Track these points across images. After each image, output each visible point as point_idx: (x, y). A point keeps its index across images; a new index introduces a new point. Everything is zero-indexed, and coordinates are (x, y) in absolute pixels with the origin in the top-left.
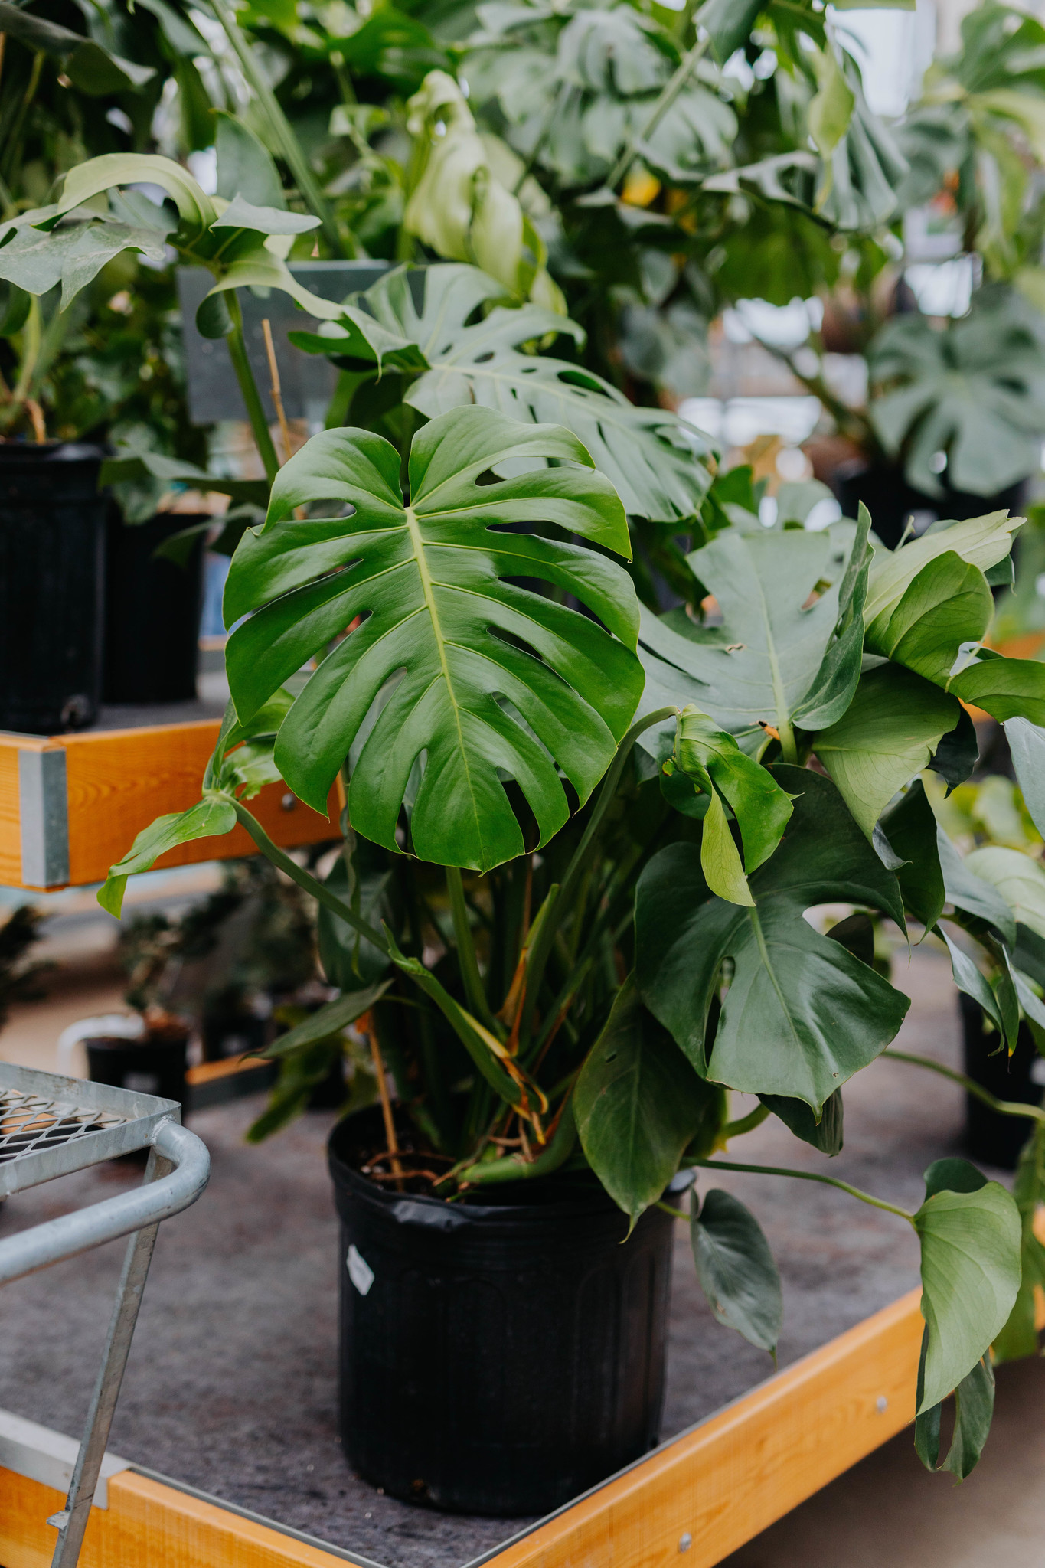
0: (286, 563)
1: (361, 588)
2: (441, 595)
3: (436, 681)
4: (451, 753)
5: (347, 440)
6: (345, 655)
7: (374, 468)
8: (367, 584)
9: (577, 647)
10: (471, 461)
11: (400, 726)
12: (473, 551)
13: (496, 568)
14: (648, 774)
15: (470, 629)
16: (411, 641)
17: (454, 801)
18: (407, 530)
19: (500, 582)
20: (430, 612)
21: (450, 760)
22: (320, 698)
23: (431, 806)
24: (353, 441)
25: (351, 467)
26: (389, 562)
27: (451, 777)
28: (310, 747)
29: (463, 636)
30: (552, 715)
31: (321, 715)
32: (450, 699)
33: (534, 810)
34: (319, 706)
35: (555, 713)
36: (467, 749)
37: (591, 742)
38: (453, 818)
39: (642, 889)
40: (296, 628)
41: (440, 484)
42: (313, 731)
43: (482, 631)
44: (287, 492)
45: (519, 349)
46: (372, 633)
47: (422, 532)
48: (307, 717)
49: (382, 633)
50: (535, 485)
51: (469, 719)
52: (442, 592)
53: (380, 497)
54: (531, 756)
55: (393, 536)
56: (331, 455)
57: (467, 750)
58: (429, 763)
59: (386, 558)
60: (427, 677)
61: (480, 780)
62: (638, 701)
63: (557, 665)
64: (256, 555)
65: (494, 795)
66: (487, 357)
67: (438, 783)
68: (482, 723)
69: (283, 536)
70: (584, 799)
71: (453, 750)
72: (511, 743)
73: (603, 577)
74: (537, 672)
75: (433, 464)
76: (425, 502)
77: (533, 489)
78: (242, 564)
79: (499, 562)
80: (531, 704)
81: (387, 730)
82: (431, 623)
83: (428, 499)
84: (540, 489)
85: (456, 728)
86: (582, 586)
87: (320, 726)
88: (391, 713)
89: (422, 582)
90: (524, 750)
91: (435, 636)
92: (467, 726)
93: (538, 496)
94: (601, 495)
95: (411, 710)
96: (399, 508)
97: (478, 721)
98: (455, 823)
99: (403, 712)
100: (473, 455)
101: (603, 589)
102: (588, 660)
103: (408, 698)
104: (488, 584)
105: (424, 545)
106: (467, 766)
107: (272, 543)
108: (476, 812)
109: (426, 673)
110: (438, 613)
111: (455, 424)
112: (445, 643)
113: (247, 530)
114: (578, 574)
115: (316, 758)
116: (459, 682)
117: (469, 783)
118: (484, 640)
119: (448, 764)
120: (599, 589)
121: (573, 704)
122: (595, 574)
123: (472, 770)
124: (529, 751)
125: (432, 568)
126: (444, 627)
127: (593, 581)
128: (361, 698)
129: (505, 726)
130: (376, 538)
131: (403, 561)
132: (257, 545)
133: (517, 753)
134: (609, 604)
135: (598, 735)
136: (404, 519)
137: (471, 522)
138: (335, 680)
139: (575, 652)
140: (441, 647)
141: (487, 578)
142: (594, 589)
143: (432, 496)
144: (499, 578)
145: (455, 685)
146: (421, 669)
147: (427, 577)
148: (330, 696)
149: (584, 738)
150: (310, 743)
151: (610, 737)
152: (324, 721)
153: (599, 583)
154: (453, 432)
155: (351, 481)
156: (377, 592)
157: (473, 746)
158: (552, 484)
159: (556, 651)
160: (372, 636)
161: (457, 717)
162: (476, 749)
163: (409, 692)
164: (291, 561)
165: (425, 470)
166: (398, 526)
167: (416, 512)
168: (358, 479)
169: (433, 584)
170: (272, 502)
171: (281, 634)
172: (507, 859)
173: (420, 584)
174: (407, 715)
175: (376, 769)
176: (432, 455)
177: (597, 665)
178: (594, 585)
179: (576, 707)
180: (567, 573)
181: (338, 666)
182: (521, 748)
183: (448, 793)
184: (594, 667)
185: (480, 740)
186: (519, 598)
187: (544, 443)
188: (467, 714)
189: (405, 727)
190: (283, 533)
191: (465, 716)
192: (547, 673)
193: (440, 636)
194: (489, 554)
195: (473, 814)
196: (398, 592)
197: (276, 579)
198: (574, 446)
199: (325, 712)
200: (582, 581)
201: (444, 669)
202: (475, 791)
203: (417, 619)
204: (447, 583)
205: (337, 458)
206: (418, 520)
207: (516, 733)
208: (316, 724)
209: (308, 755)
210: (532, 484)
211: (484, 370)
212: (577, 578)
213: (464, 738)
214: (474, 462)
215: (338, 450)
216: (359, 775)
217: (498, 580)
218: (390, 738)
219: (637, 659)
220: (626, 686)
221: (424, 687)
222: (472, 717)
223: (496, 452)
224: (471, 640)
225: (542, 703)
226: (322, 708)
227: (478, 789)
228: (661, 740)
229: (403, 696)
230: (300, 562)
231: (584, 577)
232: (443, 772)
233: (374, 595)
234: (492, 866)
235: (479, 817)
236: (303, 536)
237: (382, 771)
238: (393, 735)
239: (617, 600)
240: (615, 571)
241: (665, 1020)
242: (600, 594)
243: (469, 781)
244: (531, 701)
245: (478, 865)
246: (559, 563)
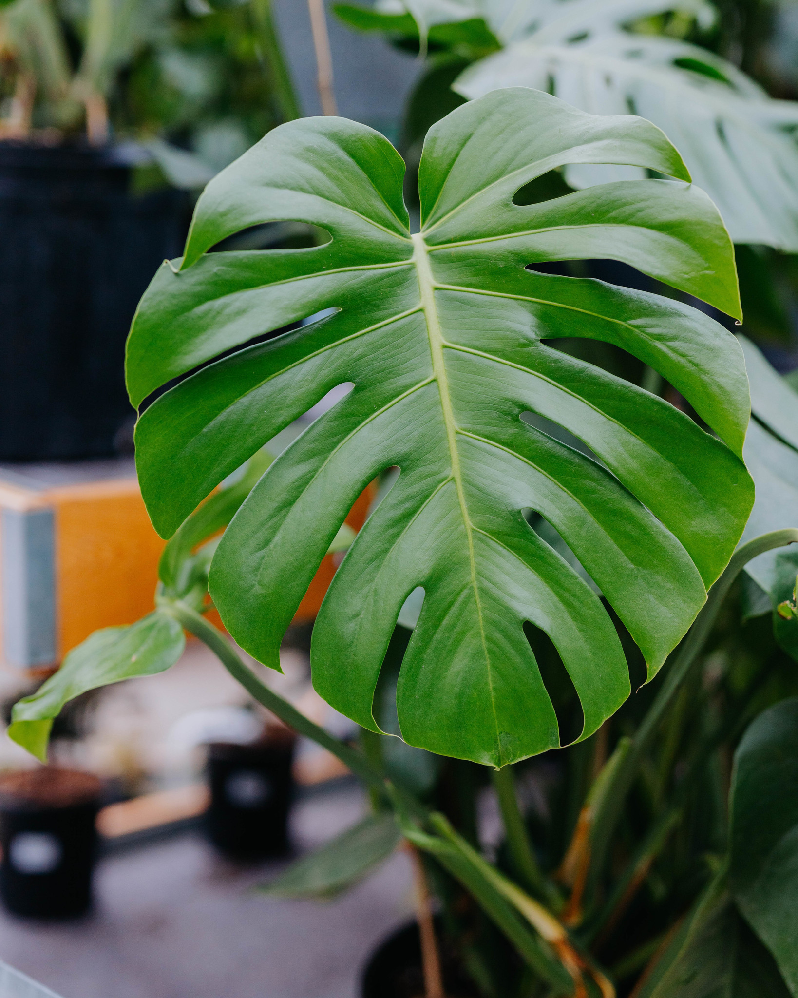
0: (218, 313)
1: (338, 349)
2: (455, 361)
3: (442, 488)
4: (458, 594)
5: (325, 134)
6: (312, 446)
7: (364, 176)
8: (347, 344)
9: (653, 445)
10: (509, 168)
11: (386, 551)
12: (506, 300)
13: (538, 327)
14: (758, 609)
15: (495, 414)
16: (408, 428)
17: (459, 664)
18: (412, 267)
19: (543, 347)
20: (438, 387)
21: (457, 604)
22: (275, 505)
23: (425, 669)
24: (335, 137)
25: (329, 175)
26: (382, 313)
27: (457, 629)
28: (256, 575)
29: (485, 424)
30: (612, 542)
31: (275, 530)
32: (462, 515)
33: (576, 683)
34: (272, 517)
35: (615, 540)
36: (481, 589)
37: (668, 585)
38: (457, 689)
39: (745, 759)
40: (238, 405)
41: (463, 200)
42: (262, 552)
43: (513, 418)
44: (222, 209)
45: (628, 27)
46: (353, 415)
47: (434, 271)
48: (255, 532)
49: (366, 415)
50: (600, 206)
51: (487, 544)
52: (458, 358)
53: (372, 218)
54: (577, 604)
55: (390, 275)
56: (299, 156)
57: (483, 591)
58: (426, 607)
59: (377, 307)
60: (428, 481)
61: (498, 636)
62: (743, 527)
63: (622, 472)
64: (175, 301)
65: (518, 660)
66: (580, 38)
67: (438, 636)
68: (505, 552)
69: (216, 274)
70: (654, 669)
71: (462, 590)
72: (547, 582)
73: (697, 344)
74: (594, 480)
75: (454, 171)
76: (442, 225)
77: (596, 212)
78: (153, 314)
79: (544, 316)
80: (581, 527)
81: (368, 555)
82: (439, 403)
83: (445, 222)
84: (608, 211)
85: (467, 559)
86: (665, 356)
87: (271, 546)
88: (374, 531)
89: (429, 343)
90: (566, 595)
91: (444, 422)
92: (483, 556)
93: (603, 222)
94: (699, 223)
95: (404, 528)
96: (402, 234)
97: (501, 549)
98: (460, 696)
99: (392, 531)
100: (513, 160)
101: (696, 361)
102: (669, 465)
103: (399, 512)
104: (525, 349)
105: (437, 289)
106: (481, 614)
107: (200, 284)
108: (490, 682)
109: (428, 476)
110: (451, 388)
111: (490, 114)
112: (458, 433)
113: (164, 264)
114: (659, 338)
115: (264, 591)
116: (475, 491)
117: (483, 639)
118: (514, 430)
119: (454, 609)
120: (690, 362)
121: (644, 530)
122: (684, 340)
123: (488, 621)
124: (574, 596)
125: (445, 323)
126: (458, 409)
127: (682, 350)
128: (331, 508)
129: (541, 558)
130: (363, 277)
131: (403, 311)
132: (176, 287)
133: (556, 599)
134: (704, 385)
135: (680, 576)
136: (409, 251)
137: (504, 258)
138: (296, 481)
139: (650, 452)
140: (452, 438)
141: (523, 341)
142: (682, 360)
143: (453, 217)
144: (542, 341)
145: (469, 495)
146: (421, 469)
147: (437, 337)
148: (289, 503)
149: (658, 578)
150: (257, 569)
151: (697, 579)
152: (277, 539)
153: (691, 353)
154: (486, 126)
155: (327, 194)
156: (361, 357)
157: (490, 585)
158: (625, 204)
159: (621, 450)
160: (353, 420)
161: (470, 541)
162: (495, 591)
163: (401, 502)
164: (227, 311)
165: (443, 181)
166: (397, 260)
167: (428, 241)
168: (338, 191)
169: (445, 347)
170: (196, 224)
171: (217, 415)
172: (534, 752)
173: (427, 344)
174: (397, 535)
175: (349, 611)
176: (454, 160)
177: (683, 471)
178: (683, 355)
179: (647, 534)
180: (644, 336)
181: (301, 461)
182: (561, 591)
183: (452, 651)
184: (680, 477)
185: (501, 578)
186: (569, 371)
187: (616, 143)
188: (485, 537)
189: (393, 552)
190: (216, 269)
191: (482, 541)
192: (606, 481)
193: (452, 422)
194: (529, 304)
195: (487, 684)
196: (393, 356)
197: (203, 337)
198: (660, 148)
199: (280, 525)
200: (665, 349)
201: (455, 470)
202: (491, 651)
203: (418, 397)
204: (465, 345)
205: (307, 160)
206: (430, 253)
207: (556, 569)
208: (267, 542)
209: (253, 586)
210: (594, 205)
211: (579, 53)
212: (658, 344)
213: (479, 573)
214: (514, 170)
215: (309, 149)
216: (326, 618)
217: (539, 343)
218: (371, 568)
219: (743, 467)
220: (725, 505)
221: (424, 497)
222: (489, 540)
223: (548, 155)
224: (496, 429)
225: (597, 525)
226: (275, 520)
227: (495, 649)
228: (778, 564)
229: (394, 507)
230: (241, 312)
231: (670, 343)
232: (446, 621)
233: (358, 360)
234: (512, 760)
235: (494, 689)
236: (247, 274)
237: (357, 615)
238: (375, 563)
239: (717, 378)
240: (717, 335)
241: (768, 937)
242: (693, 368)
243: (483, 634)
244: (582, 522)
245: (492, 758)
246: (631, 322)
